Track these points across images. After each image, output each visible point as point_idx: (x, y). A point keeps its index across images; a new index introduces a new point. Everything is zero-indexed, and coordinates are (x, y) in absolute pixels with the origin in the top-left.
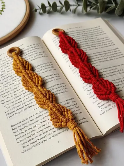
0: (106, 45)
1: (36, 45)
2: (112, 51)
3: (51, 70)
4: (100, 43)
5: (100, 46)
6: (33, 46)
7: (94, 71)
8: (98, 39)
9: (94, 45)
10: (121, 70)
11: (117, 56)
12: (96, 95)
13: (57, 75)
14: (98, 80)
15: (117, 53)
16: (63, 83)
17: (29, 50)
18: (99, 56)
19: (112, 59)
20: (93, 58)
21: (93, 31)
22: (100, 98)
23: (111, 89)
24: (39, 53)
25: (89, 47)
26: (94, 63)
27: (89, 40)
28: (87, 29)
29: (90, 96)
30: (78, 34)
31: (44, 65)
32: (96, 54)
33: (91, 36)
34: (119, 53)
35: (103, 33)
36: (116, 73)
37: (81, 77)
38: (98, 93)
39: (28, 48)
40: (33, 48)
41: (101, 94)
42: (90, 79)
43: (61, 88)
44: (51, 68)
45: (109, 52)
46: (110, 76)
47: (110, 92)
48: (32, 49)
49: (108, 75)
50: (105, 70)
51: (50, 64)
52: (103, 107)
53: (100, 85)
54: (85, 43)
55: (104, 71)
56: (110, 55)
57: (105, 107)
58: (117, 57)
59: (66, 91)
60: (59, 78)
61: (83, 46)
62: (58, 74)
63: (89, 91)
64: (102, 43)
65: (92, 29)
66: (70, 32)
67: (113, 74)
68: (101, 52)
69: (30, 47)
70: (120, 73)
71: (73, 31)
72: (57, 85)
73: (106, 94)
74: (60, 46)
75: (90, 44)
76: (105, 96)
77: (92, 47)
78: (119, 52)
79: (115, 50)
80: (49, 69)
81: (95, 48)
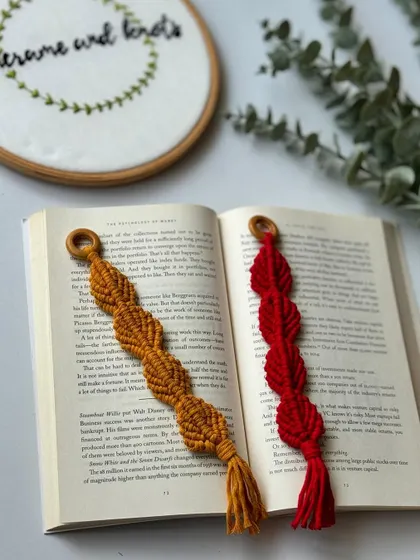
0: (357, 306)
1: (201, 236)
2: (363, 327)
3: (211, 318)
4: (347, 295)
5: (344, 301)
6: (194, 236)
7: (298, 371)
8: (349, 281)
9: (330, 297)
10: (361, 386)
11: (371, 344)
12: (276, 427)
13: (220, 338)
14: (295, 399)
15: (372, 338)
16: (224, 364)
17: (184, 242)
18: (329, 330)
19: (356, 350)
20: (312, 333)
21: (345, 252)
22: (283, 437)
23: (313, 430)
24: (201, 264)
25: (317, 298)
26: (309, 347)
27: (327, 276)
28: (336, 241)
29: (267, 421)
30: (306, 250)
31: (200, 300)
32: (324, 323)
33: (336, 267)
34: (377, 338)
35: (366, 267)
36: (347, 389)
37: (266, 369)
38: (284, 425)
39: (181, 236)
40: (192, 240)
41: (288, 431)
42: (281, 384)
43: (215, 374)
44: (212, 314)
45: (357, 326)
46: (330, 392)
47: (308, 437)
48: (189, 242)
49: (326, 388)
50: (325, 373)
51: (215, 301)
52: (282, 459)
53: (295, 411)
54: (312, 281)
55: (322, 376)
56: (357, 336)
57: (287, 462)
58: (369, 348)
59: (222, 386)
60: (221, 345)
61: (304, 290)
62: (222, 335)
63: (270, 407)
64: (354, 295)
65: (348, 246)
66: (292, 236)
67: (340, 388)
68: (339, 321)
69: (187, 235)
70: (355, 392)
71: (298, 236)
72: (211, 362)
73: (297, 435)
74: (251, 270)
75: (322, 289)
76: (293, 438)
77: (324, 298)
78: (381, 335)
79: (373, 328)
80: (207, 315)
81: (329, 303)
